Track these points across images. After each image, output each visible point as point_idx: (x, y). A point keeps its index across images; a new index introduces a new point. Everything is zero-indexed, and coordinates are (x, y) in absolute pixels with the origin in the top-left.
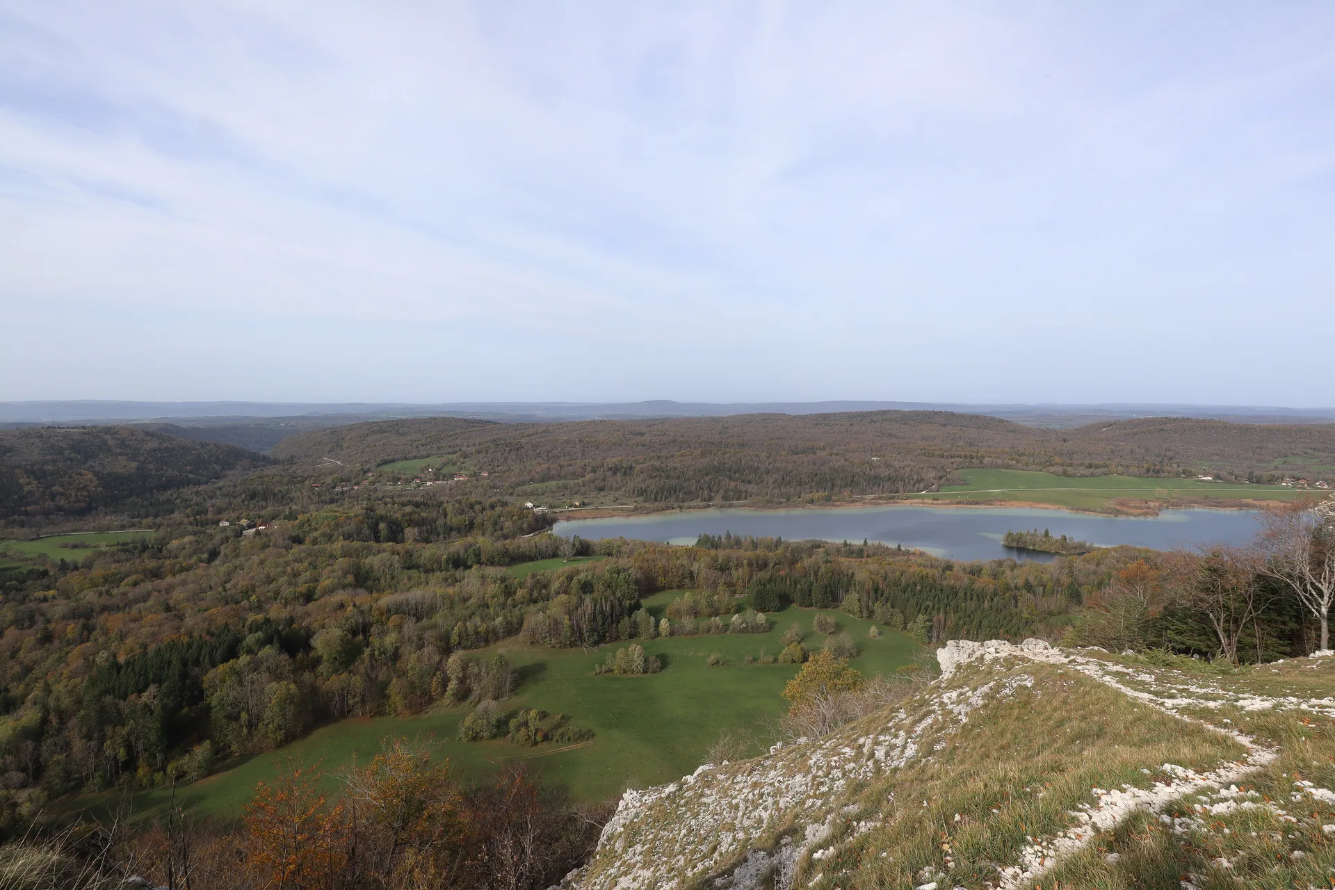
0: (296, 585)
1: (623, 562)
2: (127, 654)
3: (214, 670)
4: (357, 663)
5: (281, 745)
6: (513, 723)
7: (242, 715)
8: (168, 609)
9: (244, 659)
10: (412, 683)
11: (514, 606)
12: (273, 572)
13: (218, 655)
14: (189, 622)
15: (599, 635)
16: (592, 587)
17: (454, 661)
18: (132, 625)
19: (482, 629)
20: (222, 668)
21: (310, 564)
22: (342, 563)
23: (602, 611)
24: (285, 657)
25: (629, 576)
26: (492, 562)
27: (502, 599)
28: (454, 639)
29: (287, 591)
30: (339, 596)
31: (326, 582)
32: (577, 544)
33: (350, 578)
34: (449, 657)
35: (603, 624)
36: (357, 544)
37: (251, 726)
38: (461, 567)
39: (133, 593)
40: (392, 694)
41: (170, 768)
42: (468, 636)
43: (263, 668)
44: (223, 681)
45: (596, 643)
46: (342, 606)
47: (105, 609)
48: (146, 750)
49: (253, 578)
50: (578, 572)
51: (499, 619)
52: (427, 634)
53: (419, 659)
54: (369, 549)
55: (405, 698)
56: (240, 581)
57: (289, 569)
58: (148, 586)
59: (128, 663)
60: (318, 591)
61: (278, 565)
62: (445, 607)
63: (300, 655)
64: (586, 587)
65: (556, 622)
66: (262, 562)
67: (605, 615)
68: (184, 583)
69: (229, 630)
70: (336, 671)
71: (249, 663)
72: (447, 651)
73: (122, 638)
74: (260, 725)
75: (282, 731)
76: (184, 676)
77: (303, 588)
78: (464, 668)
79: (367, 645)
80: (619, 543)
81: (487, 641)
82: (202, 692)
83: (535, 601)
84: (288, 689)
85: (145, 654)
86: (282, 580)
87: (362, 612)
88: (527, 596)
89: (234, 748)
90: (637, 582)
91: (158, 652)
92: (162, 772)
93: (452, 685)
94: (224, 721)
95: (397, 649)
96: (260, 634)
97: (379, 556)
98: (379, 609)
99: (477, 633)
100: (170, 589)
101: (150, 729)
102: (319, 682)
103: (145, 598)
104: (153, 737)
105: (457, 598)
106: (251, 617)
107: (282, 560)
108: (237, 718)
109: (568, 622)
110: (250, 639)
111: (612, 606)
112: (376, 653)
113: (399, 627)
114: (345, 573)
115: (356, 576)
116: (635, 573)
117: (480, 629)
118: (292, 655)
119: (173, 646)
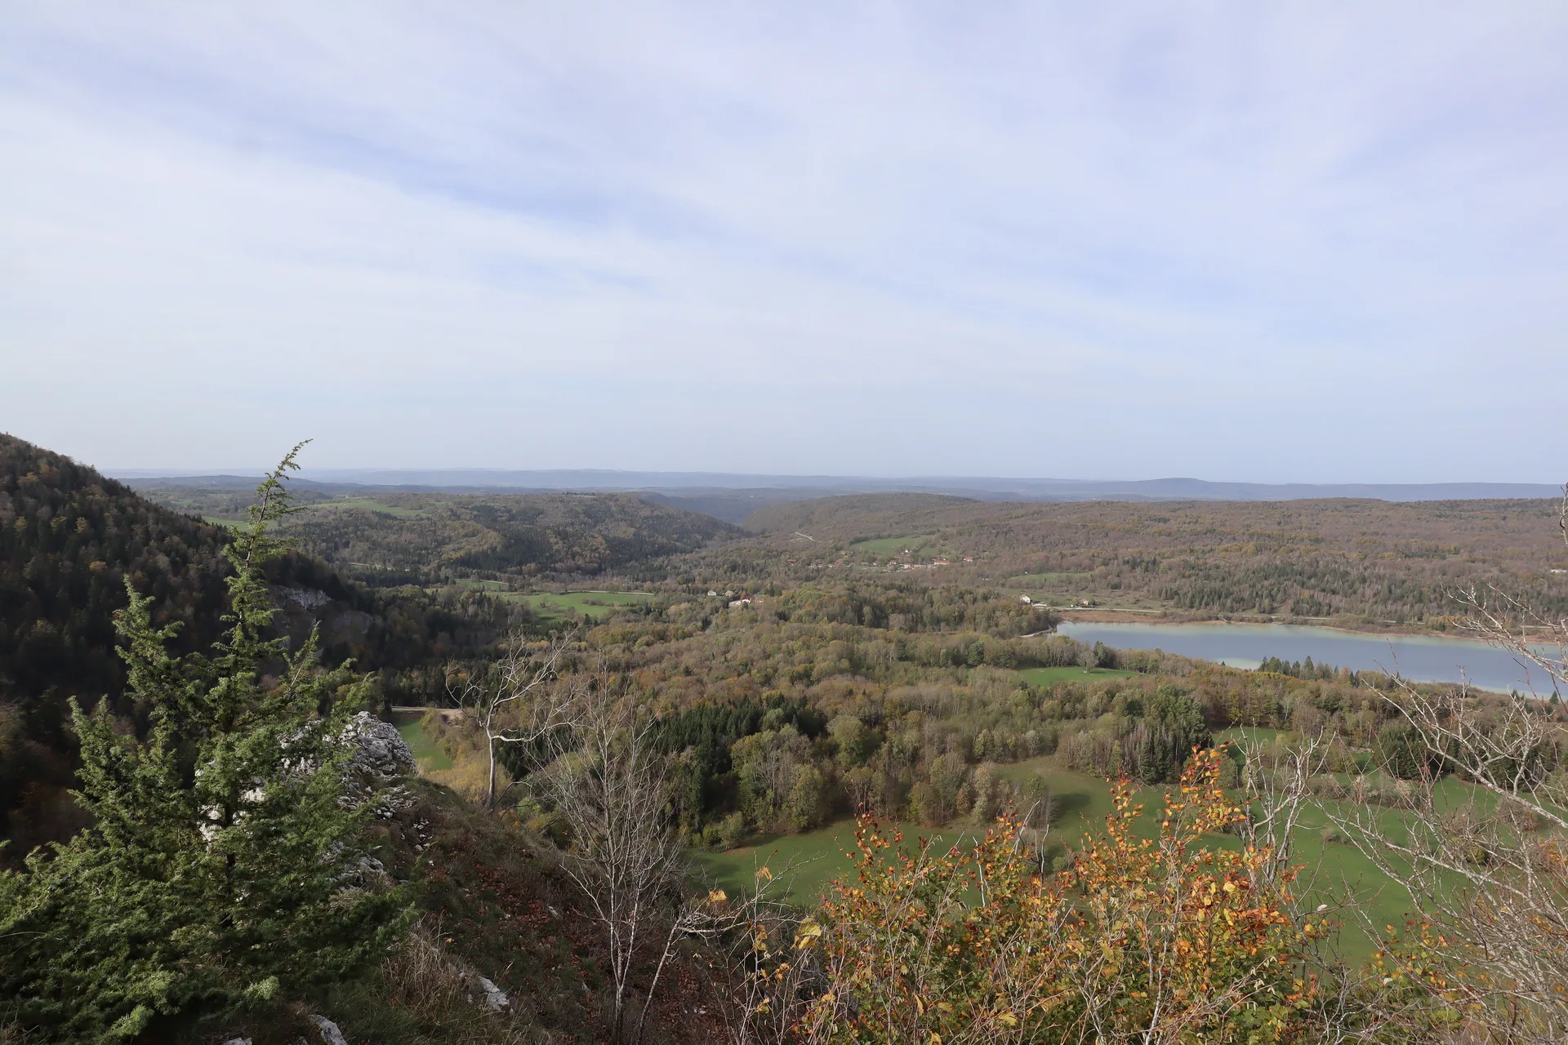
0: (792, 664)
1: (1180, 682)
2: (662, 711)
3: (741, 741)
4: (873, 758)
5: (805, 830)
6: (1057, 862)
7: (767, 792)
8: (688, 672)
9: (767, 735)
10: (936, 792)
11: (1043, 720)
12: (769, 648)
13: (744, 726)
14: (710, 688)
15: (1157, 772)
16: (1141, 708)
17: (983, 773)
18: (662, 684)
19: (1011, 741)
20: (748, 739)
21: (804, 643)
22: (835, 646)
23: (1163, 743)
24: (805, 738)
25: (1192, 701)
26: (996, 662)
27: (1027, 708)
28: (978, 749)
29: (785, 669)
30: (842, 682)
31: (821, 665)
32: (1100, 653)
33: (845, 664)
34: (975, 768)
35: (1164, 759)
36: (847, 627)
37: (777, 804)
38: (964, 665)
39: (651, 652)
40: (914, 800)
41: (706, 831)
42: (994, 746)
43: (785, 747)
44: (749, 754)
45: (1154, 782)
46: (851, 693)
47: (629, 666)
48: (685, 809)
49: (751, 651)
50: (1119, 688)
51: (1031, 733)
52: (950, 738)
53: (944, 765)
54: (859, 633)
55: (929, 807)
56: (739, 654)
57: (784, 645)
58: (659, 648)
59: (665, 721)
60: (815, 674)
61: (773, 641)
62: (962, 709)
63: (818, 739)
64: (1134, 708)
65: (1103, 747)
66: (758, 636)
67: (1166, 747)
68: (689, 649)
69: (749, 703)
70: (853, 763)
71: (773, 740)
72: (972, 760)
73: (656, 695)
74: (784, 806)
75: (806, 817)
76: (715, 742)
77: (800, 668)
78: (994, 783)
79: (884, 739)
80: (1155, 656)
81: (1015, 757)
82: (730, 761)
83: (1068, 717)
84: (812, 774)
85: (678, 714)
86: (779, 656)
87: (872, 702)
88: (1058, 710)
89: (760, 823)
90: (1203, 710)
91: (689, 715)
92: (699, 834)
93: (981, 802)
94: (752, 795)
95: (916, 749)
96: (779, 711)
97: (874, 642)
98: (891, 702)
99: (1005, 745)
100: (678, 653)
101: (691, 790)
102: (838, 773)
103: (659, 659)
104: (693, 798)
105: (975, 701)
106: (766, 692)
107: (776, 636)
108: (764, 794)
109: (1118, 749)
110: (772, 714)
111: (1175, 738)
112: (895, 750)
113: (920, 725)
114: (840, 658)
115: (851, 660)
116: (1199, 699)
117: (1009, 741)
118: (812, 738)
119: (701, 710)
